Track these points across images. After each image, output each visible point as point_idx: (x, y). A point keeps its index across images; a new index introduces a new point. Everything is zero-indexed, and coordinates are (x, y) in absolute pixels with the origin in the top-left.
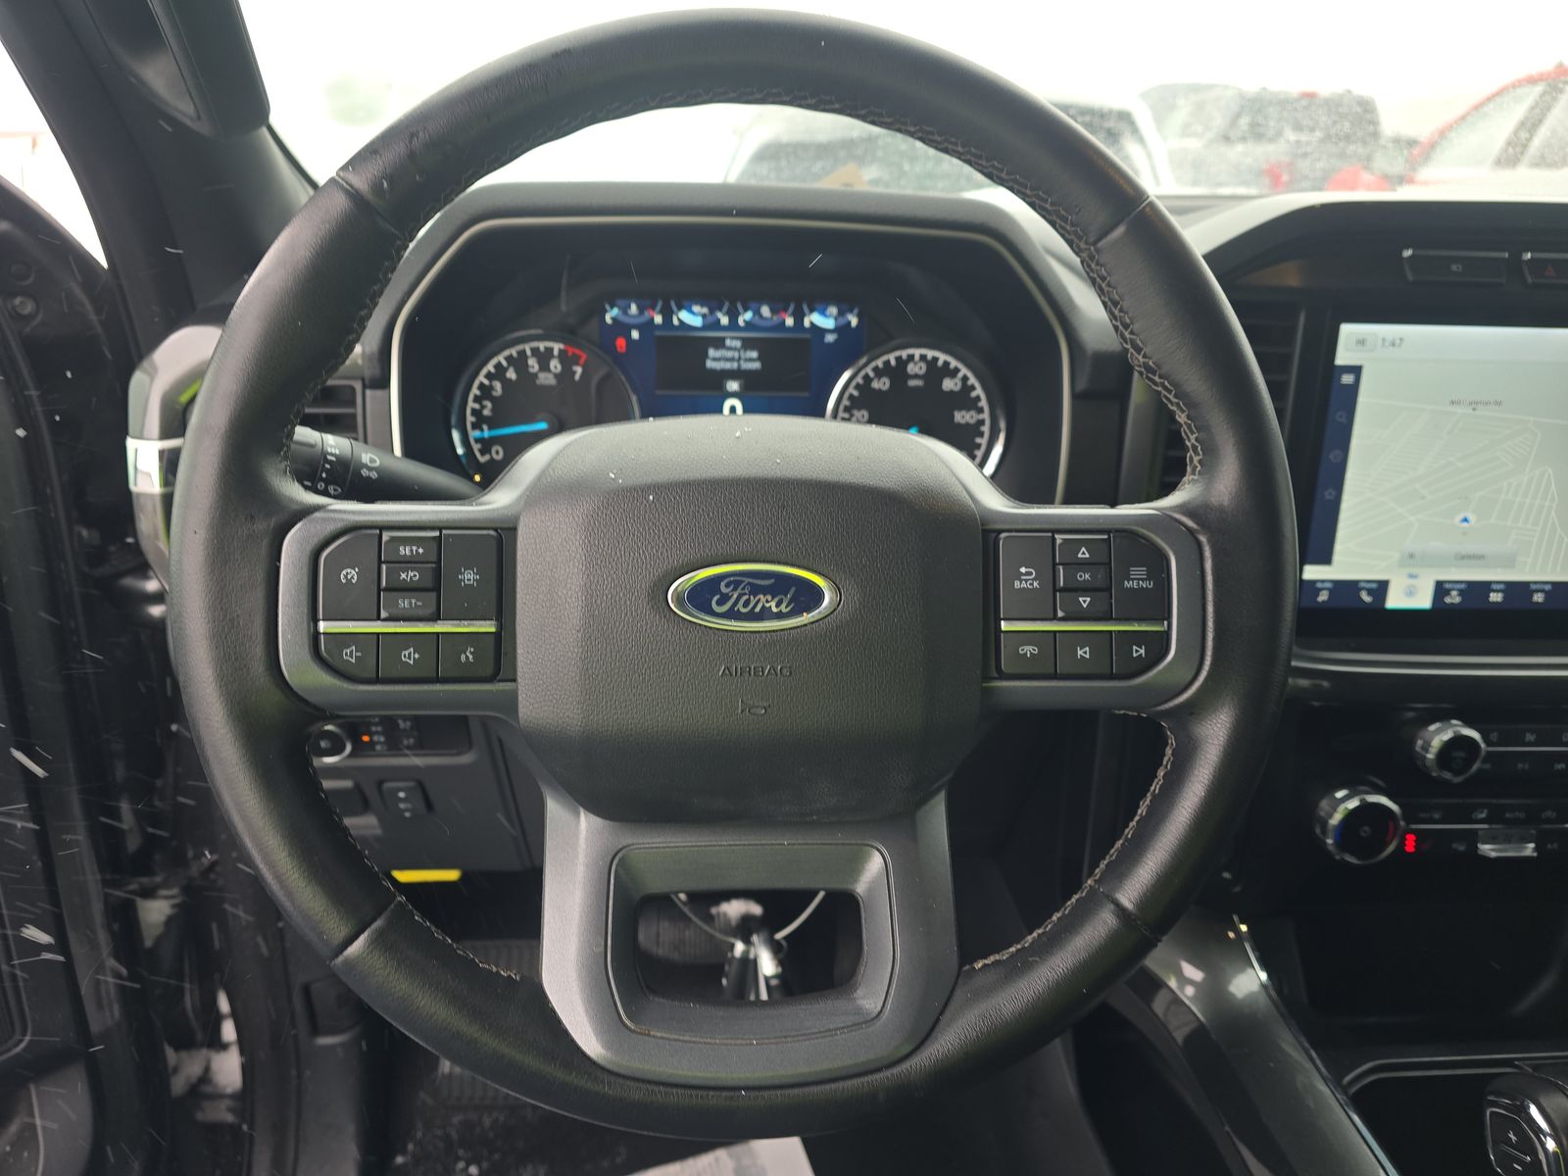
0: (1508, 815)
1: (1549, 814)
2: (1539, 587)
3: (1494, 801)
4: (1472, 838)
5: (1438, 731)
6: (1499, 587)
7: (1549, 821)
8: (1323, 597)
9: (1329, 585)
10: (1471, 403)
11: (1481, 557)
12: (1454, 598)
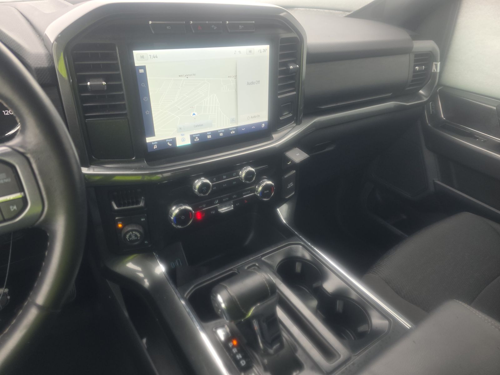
0: (224, 200)
1: (235, 196)
2: (220, 131)
3: (219, 197)
4: (216, 209)
5: (198, 182)
6: (209, 133)
7: (235, 198)
8: (155, 147)
9: (157, 143)
10: (186, 76)
11: (202, 125)
12: (197, 139)
